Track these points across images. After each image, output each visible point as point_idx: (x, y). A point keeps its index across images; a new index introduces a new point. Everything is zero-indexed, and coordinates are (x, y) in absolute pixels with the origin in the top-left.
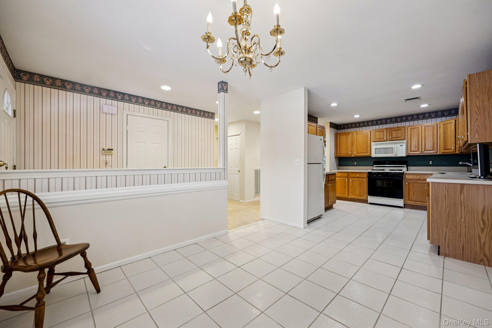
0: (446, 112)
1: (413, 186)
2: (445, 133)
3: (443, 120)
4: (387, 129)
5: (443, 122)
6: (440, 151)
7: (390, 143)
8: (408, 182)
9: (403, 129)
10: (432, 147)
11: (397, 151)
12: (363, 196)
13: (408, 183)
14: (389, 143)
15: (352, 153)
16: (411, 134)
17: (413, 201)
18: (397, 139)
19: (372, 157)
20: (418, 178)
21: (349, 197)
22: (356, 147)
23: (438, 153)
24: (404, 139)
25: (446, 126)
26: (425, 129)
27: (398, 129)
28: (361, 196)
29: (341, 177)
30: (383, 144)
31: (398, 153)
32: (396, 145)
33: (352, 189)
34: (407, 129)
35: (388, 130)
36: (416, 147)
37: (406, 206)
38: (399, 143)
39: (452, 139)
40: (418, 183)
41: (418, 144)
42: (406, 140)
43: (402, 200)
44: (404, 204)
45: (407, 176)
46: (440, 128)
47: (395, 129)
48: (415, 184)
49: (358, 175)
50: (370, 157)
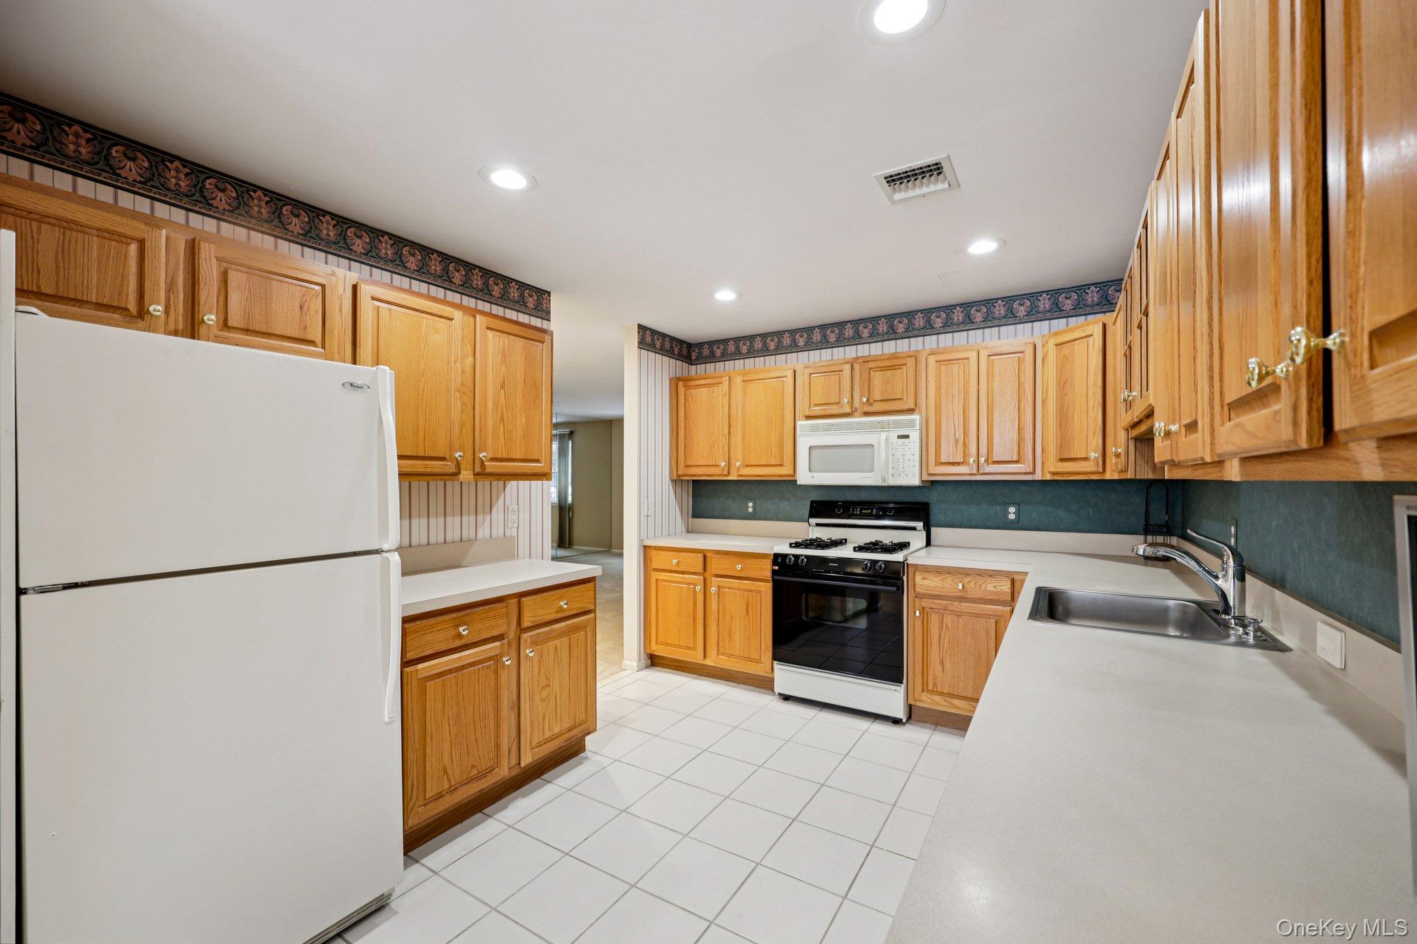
0: (1066, 298)
1: (941, 629)
2: (1063, 385)
3: (1054, 329)
4: (852, 363)
5: (1056, 334)
6: (1046, 466)
7: (864, 423)
8: (923, 608)
9: (911, 362)
10: (1016, 448)
11: (887, 457)
12: (758, 661)
13: (923, 610)
14: (860, 428)
15: (729, 464)
16: (939, 388)
17: (942, 694)
18: (888, 407)
19: (798, 483)
20: (960, 591)
21: (709, 662)
22: (743, 439)
23: (1038, 476)
24: (912, 406)
25: (1065, 350)
26: (990, 366)
27: (893, 364)
28: (751, 660)
29: (681, 569)
30: (838, 428)
31: (891, 471)
32: (884, 435)
33: (718, 625)
34: (924, 364)
35: (857, 367)
36: (956, 445)
37: (913, 714)
38: (898, 425)
39: (1090, 413)
40: (959, 615)
41: (965, 433)
42: (920, 413)
43: (897, 688)
44: (910, 709)
45: (918, 579)
46: (1046, 363)
47: (880, 364)
48: (948, 619)
49: (739, 567)
50: (789, 484)
